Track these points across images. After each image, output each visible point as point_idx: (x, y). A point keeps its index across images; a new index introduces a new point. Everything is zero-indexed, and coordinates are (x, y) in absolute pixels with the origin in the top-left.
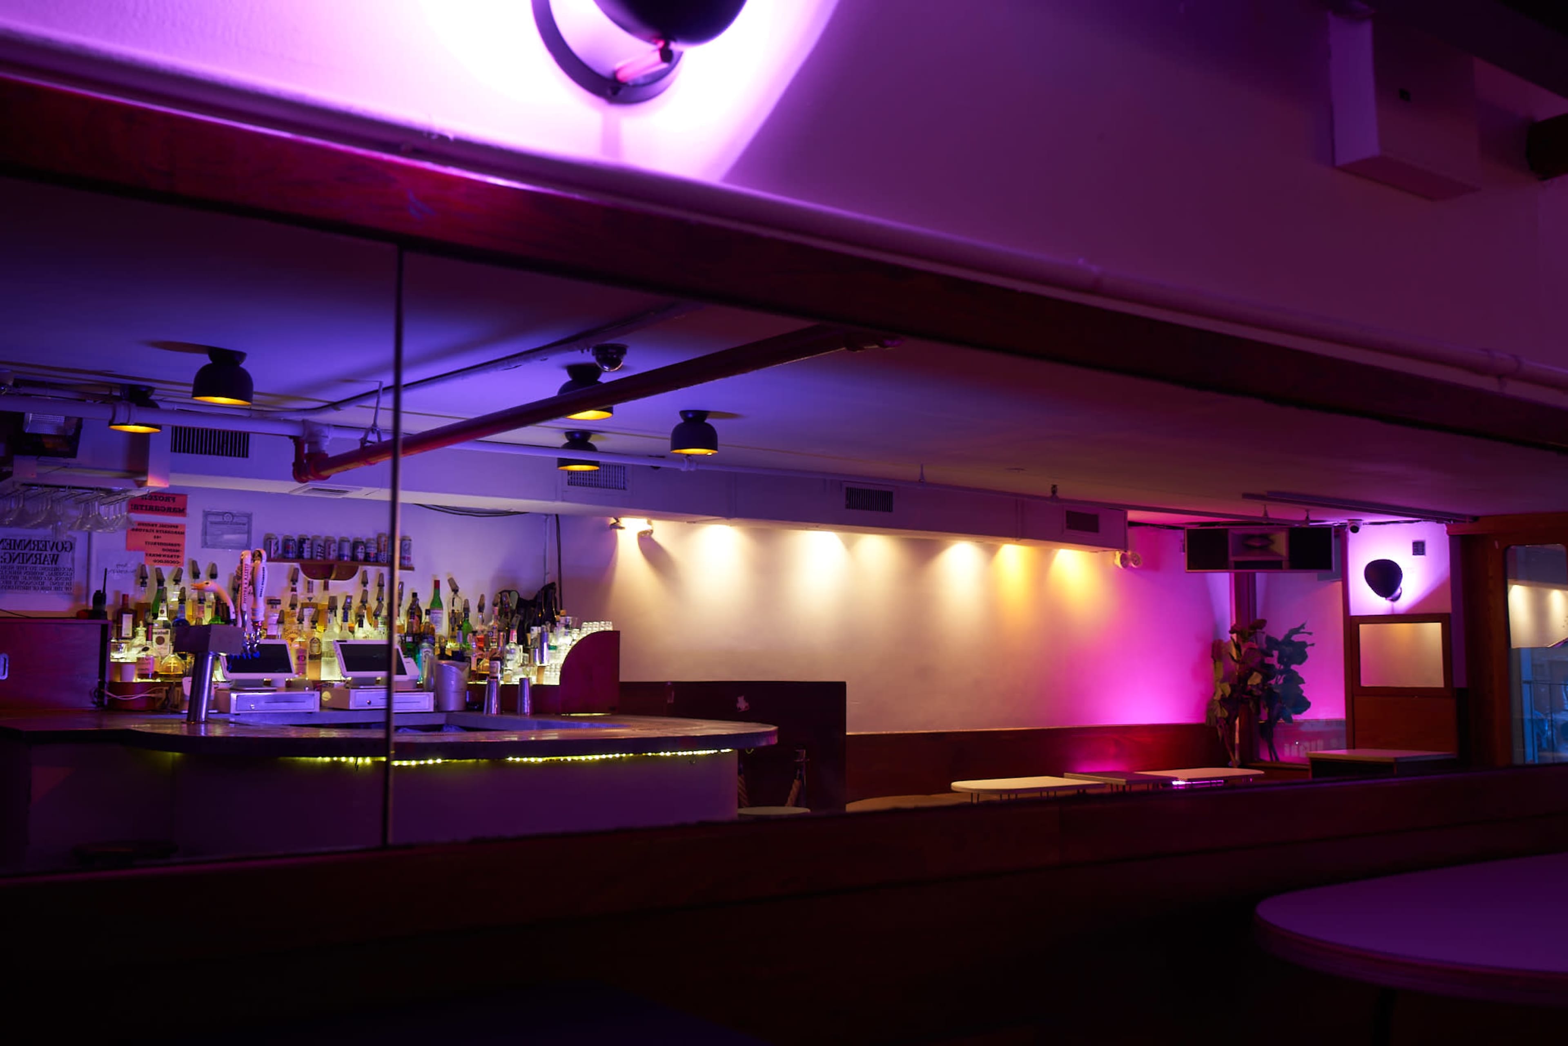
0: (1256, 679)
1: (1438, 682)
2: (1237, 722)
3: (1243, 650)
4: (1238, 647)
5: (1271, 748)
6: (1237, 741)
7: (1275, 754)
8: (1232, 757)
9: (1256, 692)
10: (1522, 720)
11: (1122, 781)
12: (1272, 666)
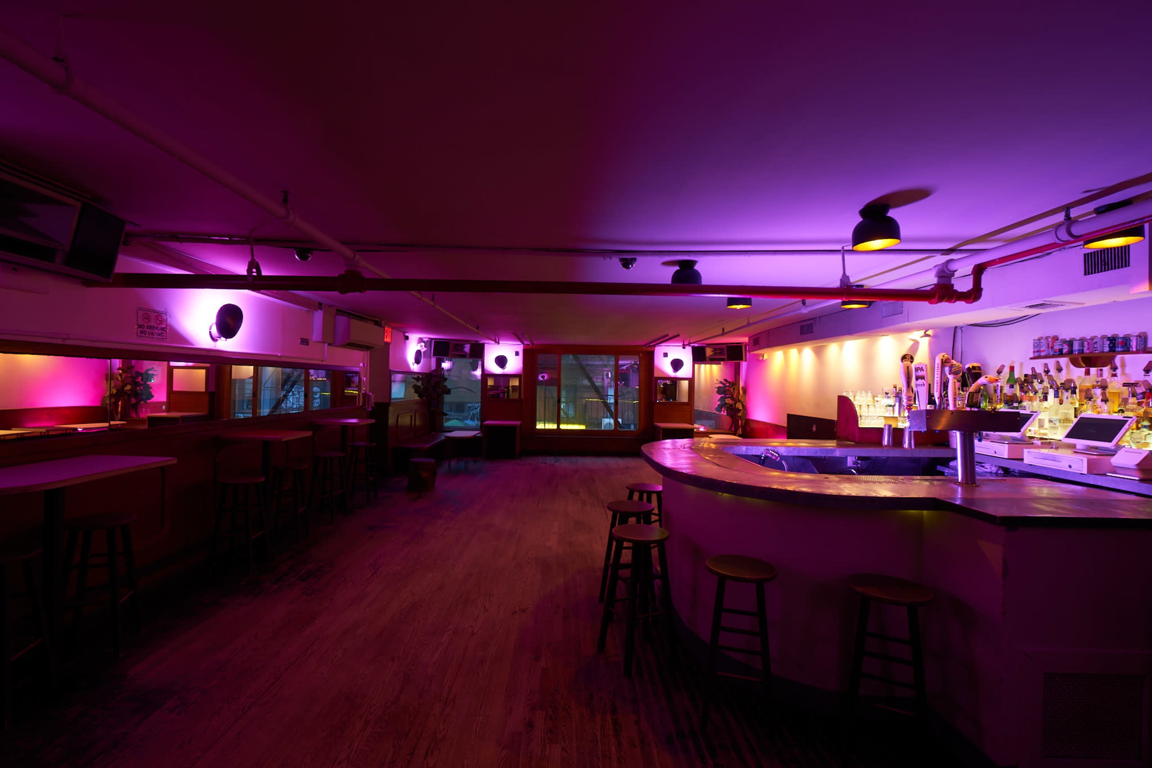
0: (128, 387)
1: (203, 389)
2: (120, 403)
3: (123, 377)
4: (121, 375)
5: (137, 413)
6: (119, 410)
7: (138, 414)
8: (116, 416)
9: (128, 392)
10: (235, 401)
11: (44, 430)
12: (139, 382)
